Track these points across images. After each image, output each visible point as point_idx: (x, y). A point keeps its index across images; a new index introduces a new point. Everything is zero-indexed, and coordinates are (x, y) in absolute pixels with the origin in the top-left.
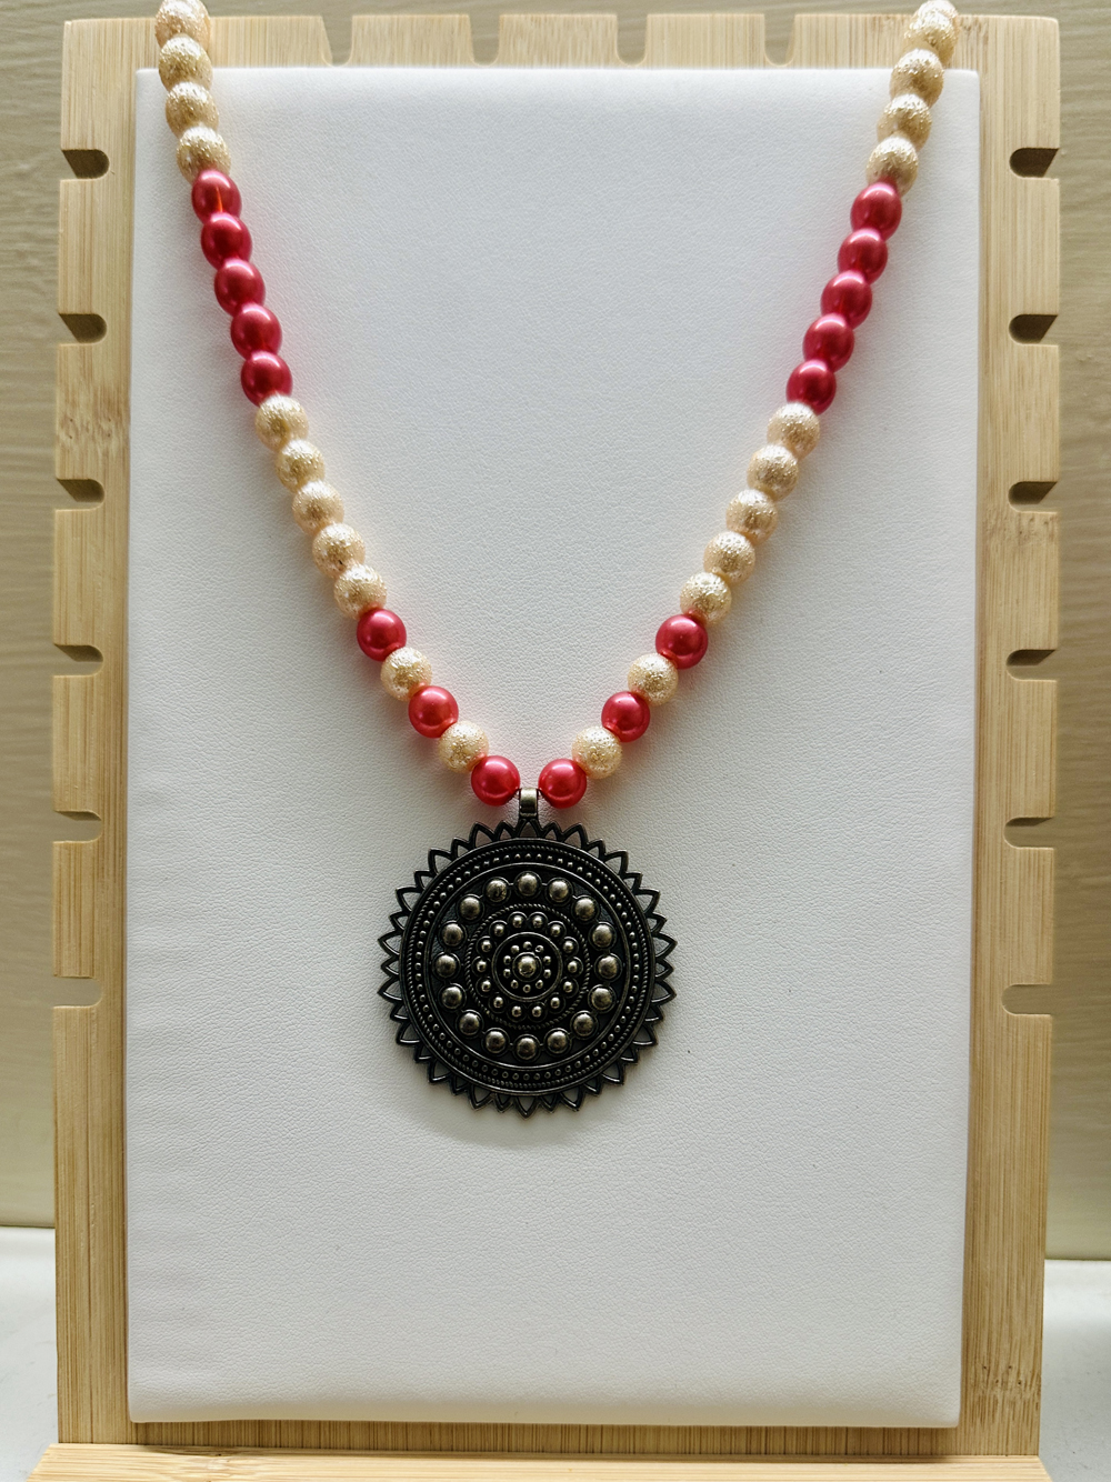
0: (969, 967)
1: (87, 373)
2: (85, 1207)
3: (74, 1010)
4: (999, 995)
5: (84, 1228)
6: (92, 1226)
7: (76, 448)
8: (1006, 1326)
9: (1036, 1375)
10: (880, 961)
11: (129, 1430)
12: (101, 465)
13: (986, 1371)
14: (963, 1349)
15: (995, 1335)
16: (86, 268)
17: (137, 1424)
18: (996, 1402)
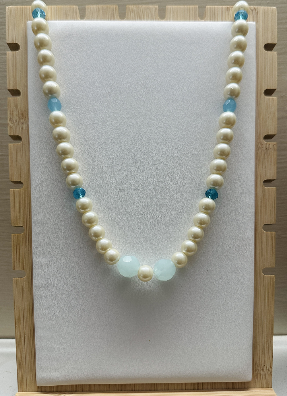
0: (254, 263)
1: (16, 106)
2: (23, 331)
3: (19, 279)
4: (261, 270)
5: (23, 336)
6: (25, 336)
7: (14, 127)
8: (263, 355)
9: (271, 367)
10: (231, 262)
11: (37, 388)
12: (21, 131)
13: (258, 367)
14: (253, 361)
15: (260, 358)
16: (15, 77)
17: (39, 387)
18: (261, 375)
